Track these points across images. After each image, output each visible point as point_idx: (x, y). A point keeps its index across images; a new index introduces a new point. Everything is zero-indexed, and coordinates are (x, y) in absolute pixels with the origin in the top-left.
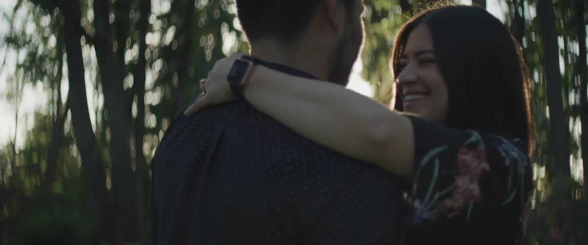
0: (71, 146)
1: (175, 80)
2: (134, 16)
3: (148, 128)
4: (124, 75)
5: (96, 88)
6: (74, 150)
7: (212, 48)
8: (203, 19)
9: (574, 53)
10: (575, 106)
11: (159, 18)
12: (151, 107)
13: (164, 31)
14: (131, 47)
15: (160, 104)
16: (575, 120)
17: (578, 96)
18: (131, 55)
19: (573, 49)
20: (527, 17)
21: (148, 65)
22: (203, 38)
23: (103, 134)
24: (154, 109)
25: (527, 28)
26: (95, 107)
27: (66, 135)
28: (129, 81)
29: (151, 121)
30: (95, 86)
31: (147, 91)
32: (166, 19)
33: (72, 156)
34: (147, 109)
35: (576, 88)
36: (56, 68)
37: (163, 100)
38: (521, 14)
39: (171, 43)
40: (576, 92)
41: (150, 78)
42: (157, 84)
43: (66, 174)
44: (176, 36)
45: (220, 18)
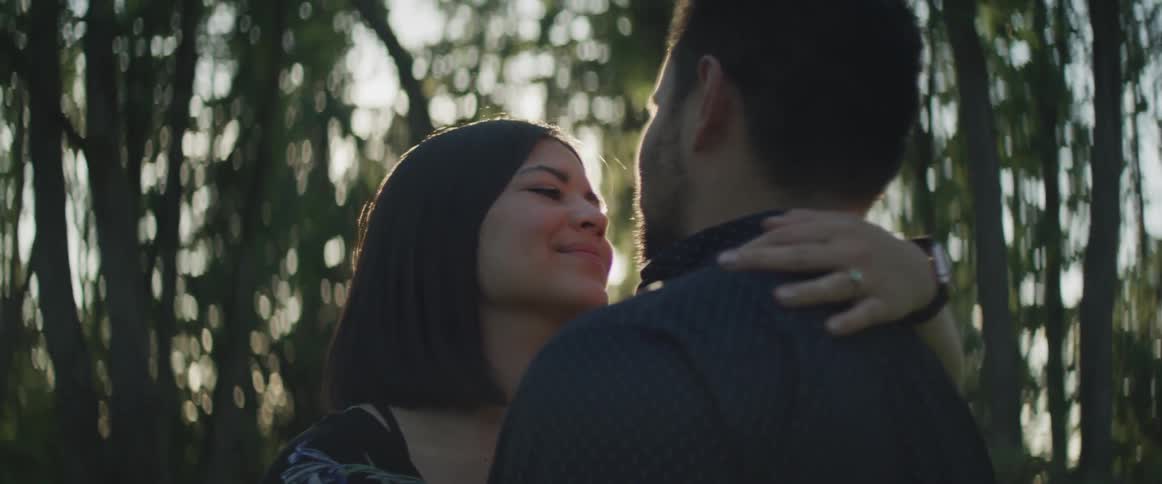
0: (34, 350)
1: (236, 229)
2: (163, 98)
3: (183, 321)
4: (139, 215)
5: (86, 237)
6: (41, 359)
7: (309, 169)
8: (291, 113)
9: (1035, 204)
10: (1034, 309)
11: (207, 104)
12: (189, 278)
13: (216, 131)
14: (153, 160)
15: (205, 273)
16: (1033, 334)
17: (1042, 287)
18: (152, 174)
19: (1031, 193)
20: (938, 132)
21: (184, 197)
22: (292, 147)
23: (96, 328)
24: (194, 285)
25: (938, 152)
26: (83, 275)
27: (26, 324)
28: (149, 227)
29: (188, 308)
30: (83, 232)
31: (183, 248)
32: (221, 109)
33: (36, 367)
34: (181, 284)
35: (1037, 274)
36: (11, 194)
37: (213, 267)
38: (925, 127)
39: (231, 156)
40: (1037, 280)
41: (189, 221)
42: (201, 234)
43: (24, 401)
44: (239, 144)
45: (325, 111)
